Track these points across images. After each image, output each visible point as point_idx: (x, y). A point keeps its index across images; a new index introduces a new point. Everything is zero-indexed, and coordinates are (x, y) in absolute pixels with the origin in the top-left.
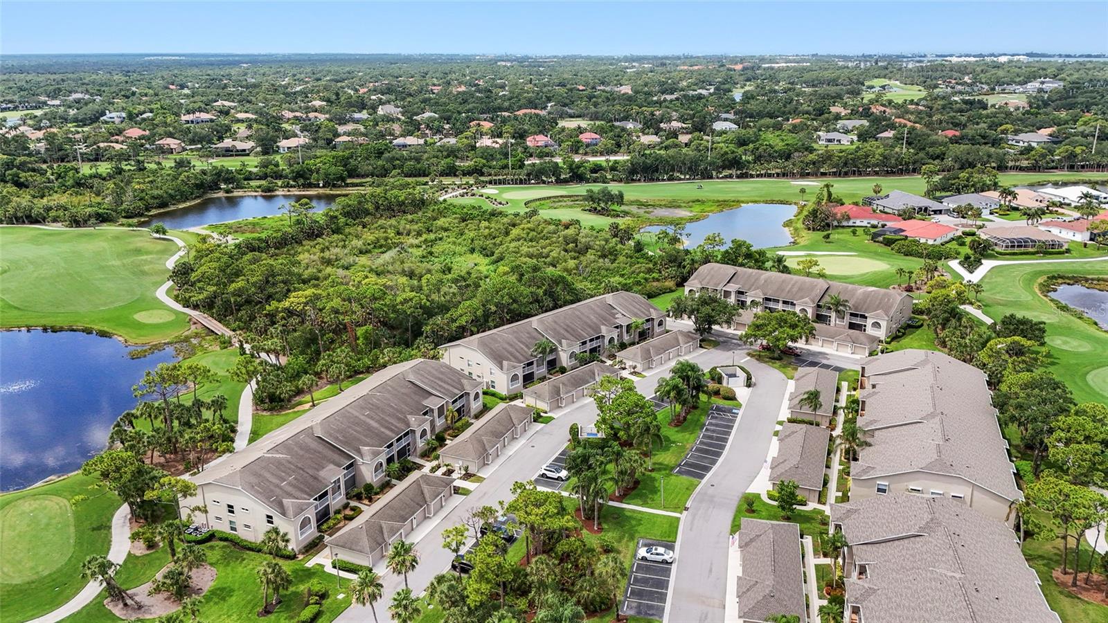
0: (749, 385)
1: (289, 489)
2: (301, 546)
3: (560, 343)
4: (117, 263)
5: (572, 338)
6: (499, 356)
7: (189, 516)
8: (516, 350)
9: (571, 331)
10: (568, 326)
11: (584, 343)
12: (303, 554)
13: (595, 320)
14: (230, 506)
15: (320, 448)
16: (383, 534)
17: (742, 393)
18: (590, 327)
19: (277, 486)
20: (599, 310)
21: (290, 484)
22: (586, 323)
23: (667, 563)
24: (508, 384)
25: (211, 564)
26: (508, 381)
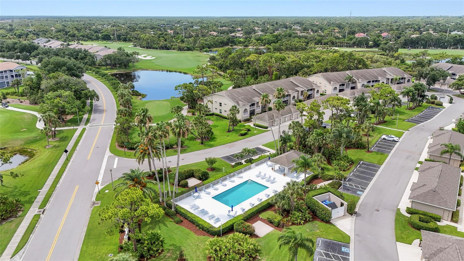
0: (451, 103)
1: (242, 99)
2: (243, 119)
3: (358, 80)
4: (192, 58)
5: (364, 78)
6: (330, 80)
7: (207, 104)
8: (338, 79)
9: (364, 77)
10: (363, 75)
11: (369, 82)
12: (244, 122)
13: (376, 75)
14: (221, 103)
15: (254, 92)
16: (274, 117)
17: (446, 104)
18: (373, 76)
19: (237, 98)
20: (379, 72)
21: (242, 98)
22: (371, 75)
23: (395, 141)
24: (332, 91)
25: (212, 120)
26: (332, 89)
